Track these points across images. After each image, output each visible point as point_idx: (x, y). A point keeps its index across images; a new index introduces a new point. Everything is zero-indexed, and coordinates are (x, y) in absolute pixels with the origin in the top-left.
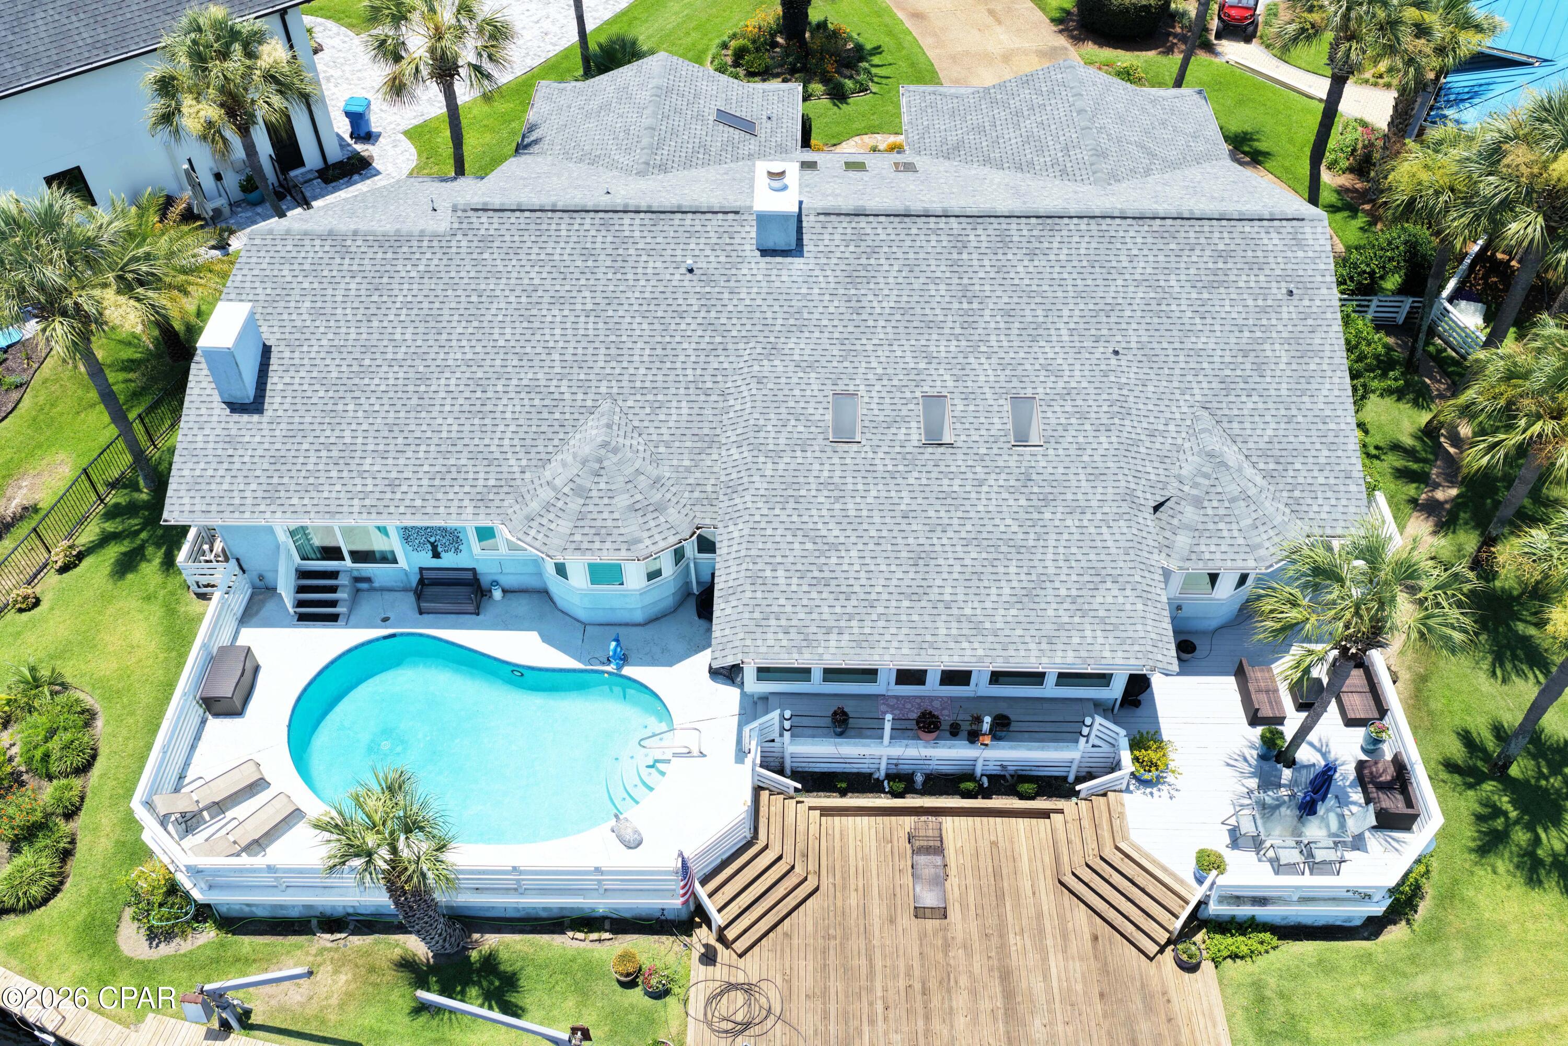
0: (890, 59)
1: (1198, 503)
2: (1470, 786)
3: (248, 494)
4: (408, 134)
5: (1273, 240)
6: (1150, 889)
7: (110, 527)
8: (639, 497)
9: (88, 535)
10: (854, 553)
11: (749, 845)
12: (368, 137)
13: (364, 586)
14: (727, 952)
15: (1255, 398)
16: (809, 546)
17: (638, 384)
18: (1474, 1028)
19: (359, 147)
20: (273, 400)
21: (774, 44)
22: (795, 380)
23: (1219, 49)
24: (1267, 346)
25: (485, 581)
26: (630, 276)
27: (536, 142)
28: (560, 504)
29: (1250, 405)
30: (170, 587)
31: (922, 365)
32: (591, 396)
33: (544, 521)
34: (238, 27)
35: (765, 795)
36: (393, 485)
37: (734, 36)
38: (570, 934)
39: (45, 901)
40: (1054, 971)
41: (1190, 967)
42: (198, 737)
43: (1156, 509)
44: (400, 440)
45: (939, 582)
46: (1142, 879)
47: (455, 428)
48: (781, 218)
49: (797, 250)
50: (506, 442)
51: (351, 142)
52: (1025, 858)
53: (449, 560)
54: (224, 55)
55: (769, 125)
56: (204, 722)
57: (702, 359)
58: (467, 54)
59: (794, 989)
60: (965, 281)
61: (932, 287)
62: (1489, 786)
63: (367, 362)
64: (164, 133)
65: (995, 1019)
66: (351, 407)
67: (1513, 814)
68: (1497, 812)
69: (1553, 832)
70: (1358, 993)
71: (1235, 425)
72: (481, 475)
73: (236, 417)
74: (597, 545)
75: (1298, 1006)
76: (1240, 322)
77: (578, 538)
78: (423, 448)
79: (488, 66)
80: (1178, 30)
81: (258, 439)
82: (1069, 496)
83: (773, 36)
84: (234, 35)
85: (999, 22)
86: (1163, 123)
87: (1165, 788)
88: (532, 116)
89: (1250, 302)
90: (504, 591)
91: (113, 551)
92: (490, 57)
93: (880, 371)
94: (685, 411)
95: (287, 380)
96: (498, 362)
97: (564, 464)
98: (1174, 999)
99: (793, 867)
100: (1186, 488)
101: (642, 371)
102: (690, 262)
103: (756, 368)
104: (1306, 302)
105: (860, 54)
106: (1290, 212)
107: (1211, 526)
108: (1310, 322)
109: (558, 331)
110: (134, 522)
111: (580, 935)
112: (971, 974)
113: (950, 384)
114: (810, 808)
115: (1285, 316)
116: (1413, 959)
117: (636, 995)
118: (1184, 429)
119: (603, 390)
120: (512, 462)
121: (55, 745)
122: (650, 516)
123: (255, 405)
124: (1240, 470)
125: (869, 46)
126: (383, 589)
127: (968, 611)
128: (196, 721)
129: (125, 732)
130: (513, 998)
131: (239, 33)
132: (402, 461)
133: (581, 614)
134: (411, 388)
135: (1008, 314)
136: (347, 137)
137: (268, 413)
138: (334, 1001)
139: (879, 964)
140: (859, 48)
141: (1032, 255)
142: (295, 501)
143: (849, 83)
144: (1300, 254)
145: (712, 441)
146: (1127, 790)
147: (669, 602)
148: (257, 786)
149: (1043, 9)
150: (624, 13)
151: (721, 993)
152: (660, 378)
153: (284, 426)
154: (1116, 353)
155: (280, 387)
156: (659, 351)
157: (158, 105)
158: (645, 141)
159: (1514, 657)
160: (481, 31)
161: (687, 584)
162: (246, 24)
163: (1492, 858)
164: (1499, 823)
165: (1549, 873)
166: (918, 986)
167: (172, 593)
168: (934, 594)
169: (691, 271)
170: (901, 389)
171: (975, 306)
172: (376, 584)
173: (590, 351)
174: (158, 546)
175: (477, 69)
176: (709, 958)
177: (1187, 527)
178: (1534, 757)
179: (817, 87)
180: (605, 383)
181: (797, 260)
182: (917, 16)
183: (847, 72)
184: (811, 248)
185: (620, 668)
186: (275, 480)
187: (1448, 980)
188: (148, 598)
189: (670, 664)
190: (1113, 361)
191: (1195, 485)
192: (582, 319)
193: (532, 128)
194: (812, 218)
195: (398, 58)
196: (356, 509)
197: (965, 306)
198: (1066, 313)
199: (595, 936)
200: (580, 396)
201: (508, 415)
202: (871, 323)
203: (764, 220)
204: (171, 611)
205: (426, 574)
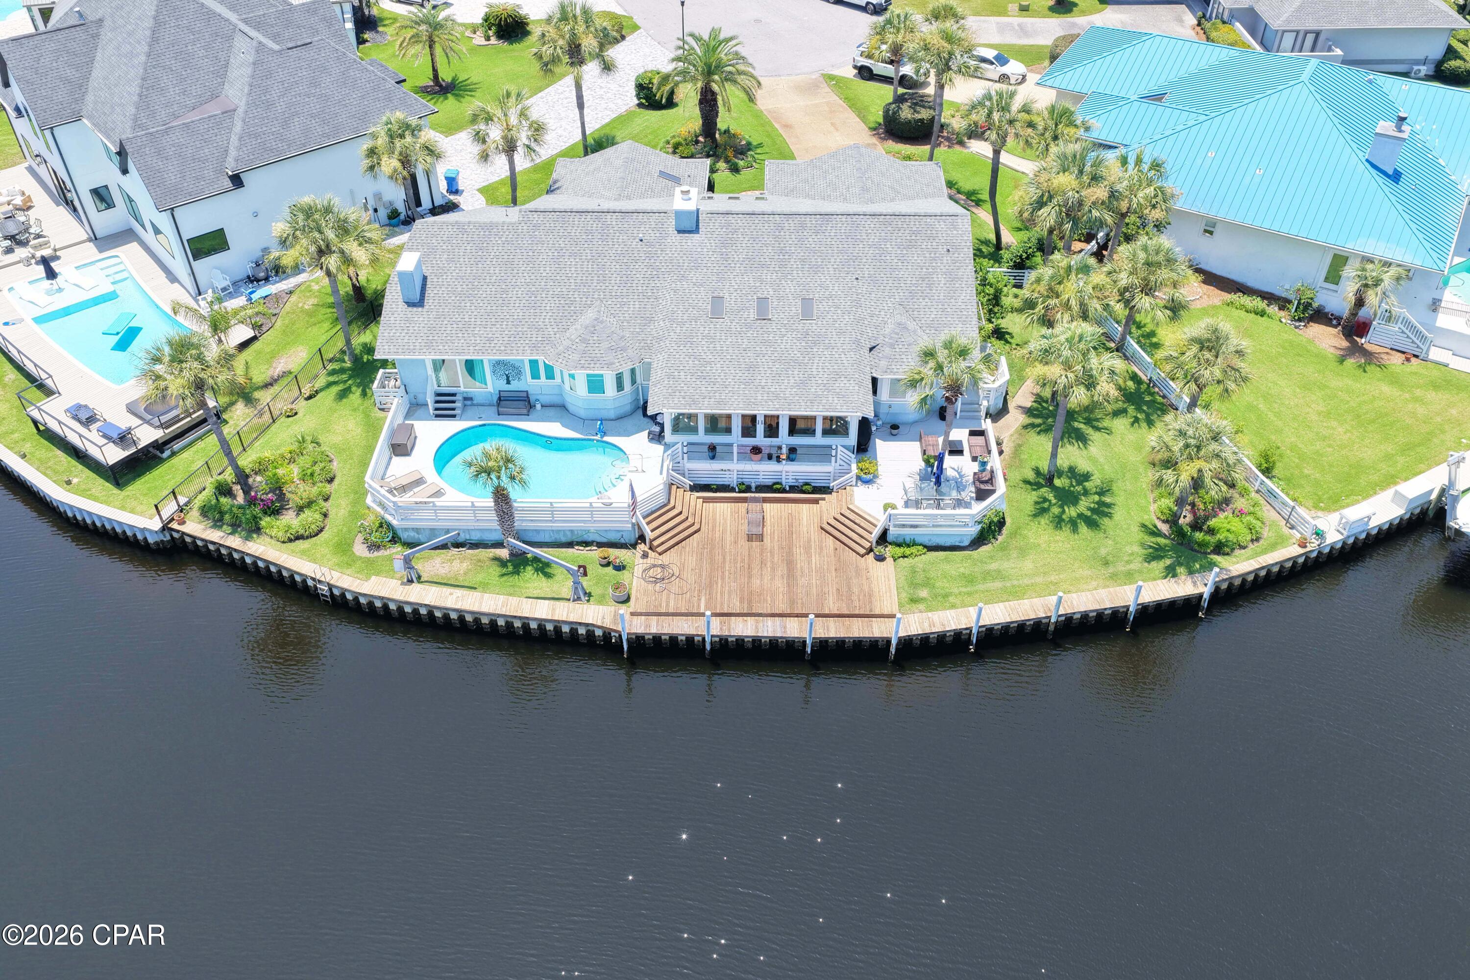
0: (767, 150)
1: (892, 346)
2: (1034, 490)
3: (417, 344)
4: (481, 191)
5: (941, 226)
6: (862, 524)
7: (332, 379)
8: (613, 344)
9: (321, 382)
10: (718, 365)
11: (665, 505)
12: (456, 192)
13: (469, 403)
14: (653, 554)
15: (927, 300)
16: (697, 362)
17: (614, 294)
18: (1015, 583)
19: (452, 197)
20: (428, 301)
21: (697, 142)
22: (693, 291)
23: (968, 145)
24: (935, 276)
25: (532, 399)
26: (610, 243)
27: (558, 188)
28: (574, 347)
29: (924, 303)
30: (365, 405)
31: (758, 285)
32: (590, 299)
33: (566, 355)
34: (410, 122)
35: (674, 487)
36: (490, 340)
37: (674, 137)
38: (577, 547)
39: (317, 535)
40: (814, 561)
41: (880, 559)
42: (388, 464)
43: (871, 349)
44: (493, 320)
45: (759, 378)
46: (858, 520)
47: (521, 314)
48: (689, 213)
49: (696, 230)
50: (547, 320)
51: (447, 195)
52: (805, 519)
53: (515, 385)
54: (402, 136)
55: (689, 179)
56: (391, 458)
57: (646, 282)
58: (523, 138)
59: (686, 567)
60: (782, 245)
61: (765, 248)
62: (1044, 490)
63: (476, 284)
64: (369, 175)
65: (783, 578)
66: (468, 304)
67: (1054, 501)
68: (1045, 500)
69: (1072, 508)
70: (962, 570)
71: (915, 313)
72: (534, 336)
73: (410, 309)
74: (592, 365)
75: (932, 574)
76: (922, 264)
77: (582, 362)
78: (505, 323)
79: (533, 145)
80: (945, 134)
81: (421, 319)
82: (827, 342)
83: (697, 136)
84: (408, 126)
85: (837, 130)
86: (909, 178)
87: (875, 485)
88: (554, 176)
89: (928, 255)
90: (542, 406)
91: (335, 389)
92: (535, 140)
93: (736, 287)
94: (637, 306)
95: (436, 292)
96: (543, 284)
97: (576, 329)
98: (871, 570)
99: (687, 518)
100: (887, 340)
101: (616, 288)
102: (641, 235)
103: (674, 285)
104: (956, 255)
105: (749, 147)
106: (951, 212)
107: (898, 357)
108: (957, 264)
109: (573, 269)
110: (344, 377)
111: (582, 548)
112: (772, 562)
113: (771, 293)
114: (698, 498)
115: (945, 262)
116: (991, 558)
117: (610, 569)
118: (889, 314)
119: (596, 296)
120: (550, 330)
121: (317, 468)
122: (619, 353)
123: (419, 303)
124: (915, 331)
125: (755, 143)
126: (478, 405)
127: (773, 390)
128: (388, 457)
129: (348, 466)
130: (548, 570)
131: (410, 125)
132: (494, 329)
133: (582, 413)
134: (498, 296)
135: (803, 261)
136: (445, 192)
137: (426, 307)
138: (462, 572)
139: (728, 558)
140: (749, 144)
141: (817, 233)
142: (441, 347)
143: (741, 163)
144: (955, 232)
145: (651, 320)
146: (856, 485)
147: (628, 408)
148: (420, 482)
149: (865, 123)
150: (608, 124)
151: (650, 568)
152: (625, 291)
153: (434, 313)
154: (857, 279)
155: (432, 295)
156: (625, 278)
157: (367, 162)
158: (619, 184)
159: (1070, 436)
160: (531, 126)
161: (637, 400)
162: (413, 121)
163: (1039, 518)
164: (1046, 505)
165: (1066, 525)
166: (746, 566)
167: (367, 408)
168: (756, 383)
169: (641, 240)
170: (746, 295)
171: (786, 257)
172: (475, 402)
173: (590, 278)
174: (358, 386)
175: (528, 147)
176: (645, 556)
177: (887, 357)
178: (1070, 478)
179: (721, 165)
180: (597, 293)
181: (696, 235)
182: (787, 126)
183: (741, 157)
184: (704, 230)
185: (602, 437)
186: (431, 338)
187: (1006, 565)
188: (355, 410)
189: (629, 436)
190: (855, 282)
191: (891, 338)
192: (586, 263)
193: (555, 182)
194: (704, 215)
195: (484, 141)
196: (471, 351)
197: (781, 257)
198: (833, 260)
199: (589, 548)
200: (584, 299)
201: (548, 308)
202: (733, 265)
203: (679, 214)
204: (367, 416)
205: (502, 394)
